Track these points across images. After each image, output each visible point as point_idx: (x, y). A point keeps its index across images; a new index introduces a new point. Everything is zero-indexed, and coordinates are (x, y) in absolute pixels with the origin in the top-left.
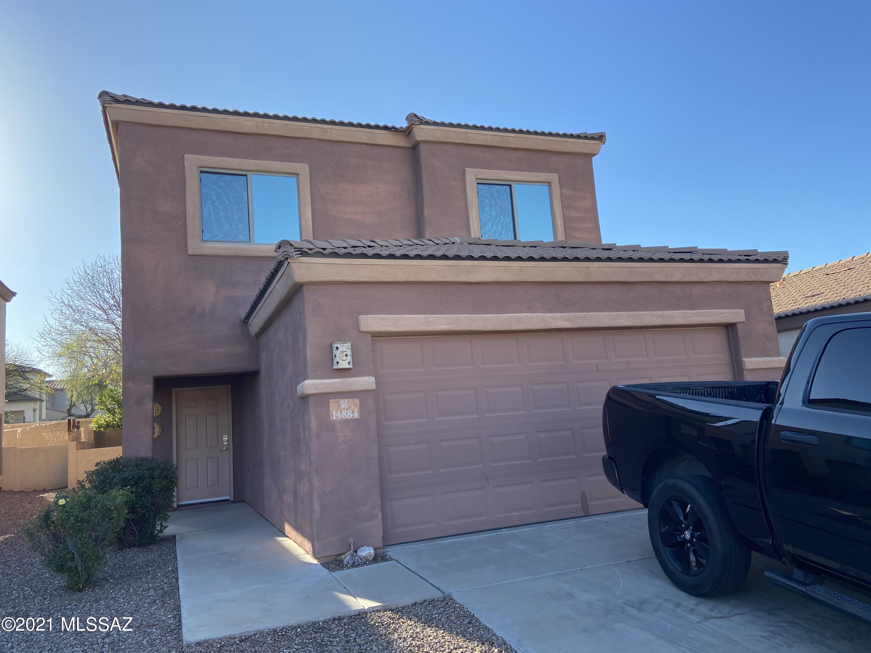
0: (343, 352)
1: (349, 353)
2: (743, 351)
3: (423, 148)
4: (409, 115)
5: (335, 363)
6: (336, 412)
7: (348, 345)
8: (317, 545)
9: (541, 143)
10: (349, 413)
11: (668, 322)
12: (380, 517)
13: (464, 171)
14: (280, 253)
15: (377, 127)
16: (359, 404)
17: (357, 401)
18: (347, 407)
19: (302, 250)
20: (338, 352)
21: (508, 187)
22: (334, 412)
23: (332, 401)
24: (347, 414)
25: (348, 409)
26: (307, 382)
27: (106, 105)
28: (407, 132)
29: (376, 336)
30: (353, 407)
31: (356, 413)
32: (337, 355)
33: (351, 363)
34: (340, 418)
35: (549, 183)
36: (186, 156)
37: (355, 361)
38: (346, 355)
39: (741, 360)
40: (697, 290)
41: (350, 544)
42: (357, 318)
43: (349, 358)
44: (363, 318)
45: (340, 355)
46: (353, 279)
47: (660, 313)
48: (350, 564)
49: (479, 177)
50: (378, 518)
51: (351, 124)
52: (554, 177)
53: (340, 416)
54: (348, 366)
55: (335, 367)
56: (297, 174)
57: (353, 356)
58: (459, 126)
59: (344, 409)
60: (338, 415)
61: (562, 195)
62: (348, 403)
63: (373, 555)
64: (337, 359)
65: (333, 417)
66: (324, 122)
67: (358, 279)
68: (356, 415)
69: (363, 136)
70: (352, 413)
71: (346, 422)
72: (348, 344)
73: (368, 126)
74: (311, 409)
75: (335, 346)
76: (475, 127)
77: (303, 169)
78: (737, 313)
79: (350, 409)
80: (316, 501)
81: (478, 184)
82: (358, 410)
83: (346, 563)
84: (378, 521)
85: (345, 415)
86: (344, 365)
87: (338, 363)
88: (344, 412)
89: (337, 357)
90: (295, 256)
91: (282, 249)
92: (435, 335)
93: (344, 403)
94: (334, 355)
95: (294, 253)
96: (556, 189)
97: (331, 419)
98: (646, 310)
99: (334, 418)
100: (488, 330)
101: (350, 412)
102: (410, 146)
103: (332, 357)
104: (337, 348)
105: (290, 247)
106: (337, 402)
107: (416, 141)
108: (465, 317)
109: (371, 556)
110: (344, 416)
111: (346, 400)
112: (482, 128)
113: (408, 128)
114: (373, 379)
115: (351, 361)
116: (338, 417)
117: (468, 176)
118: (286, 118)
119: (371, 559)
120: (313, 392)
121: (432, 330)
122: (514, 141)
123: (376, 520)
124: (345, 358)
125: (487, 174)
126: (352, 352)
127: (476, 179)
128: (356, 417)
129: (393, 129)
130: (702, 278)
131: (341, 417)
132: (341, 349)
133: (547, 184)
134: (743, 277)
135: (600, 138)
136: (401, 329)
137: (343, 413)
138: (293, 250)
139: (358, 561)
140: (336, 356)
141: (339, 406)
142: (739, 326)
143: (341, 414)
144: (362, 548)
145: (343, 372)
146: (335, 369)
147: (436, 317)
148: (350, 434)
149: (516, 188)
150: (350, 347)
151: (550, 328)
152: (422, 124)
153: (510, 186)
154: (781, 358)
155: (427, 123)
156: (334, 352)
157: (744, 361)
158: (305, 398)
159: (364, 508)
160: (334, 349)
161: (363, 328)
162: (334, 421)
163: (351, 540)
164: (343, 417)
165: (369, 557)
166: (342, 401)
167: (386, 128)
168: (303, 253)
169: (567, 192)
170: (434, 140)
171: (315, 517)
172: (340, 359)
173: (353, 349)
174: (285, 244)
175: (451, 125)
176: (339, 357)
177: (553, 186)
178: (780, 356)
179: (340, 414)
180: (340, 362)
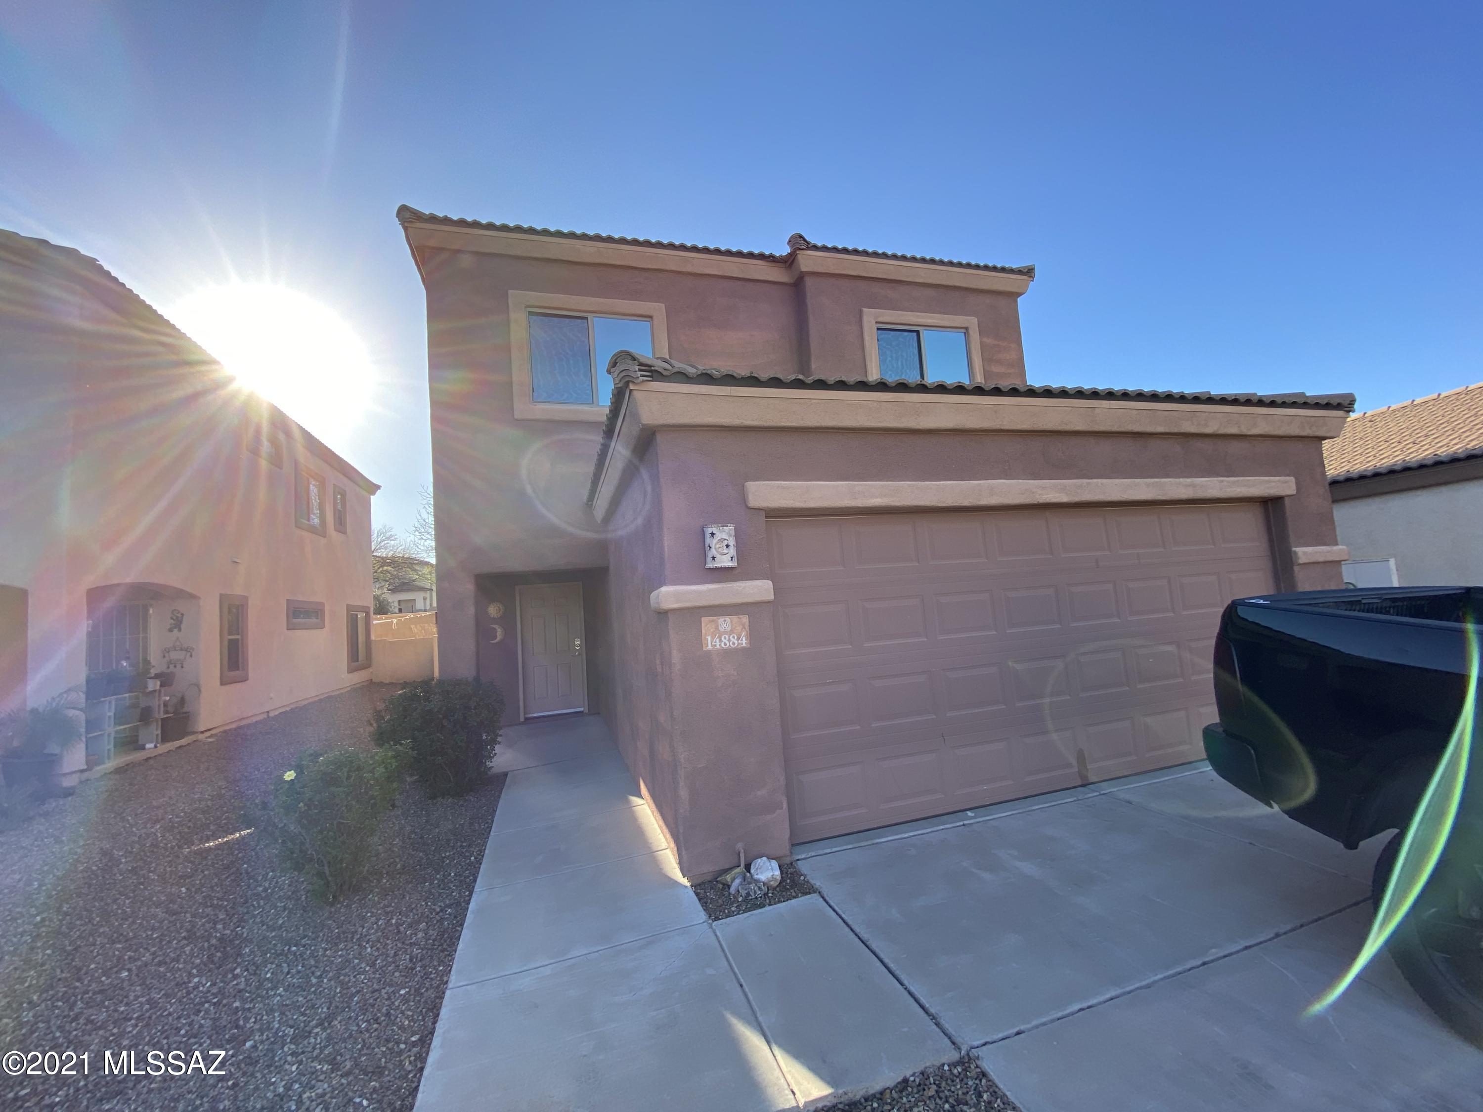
0: (722, 540)
1: (732, 542)
2: (1292, 539)
3: (809, 282)
4: (792, 237)
5: (709, 559)
6: (712, 638)
7: (730, 530)
8: (685, 857)
9: (956, 278)
10: (732, 639)
11: (1200, 494)
12: (785, 805)
13: (861, 312)
14: (616, 373)
15: (751, 255)
16: (747, 624)
17: (745, 619)
18: (729, 629)
19: (653, 368)
20: (715, 541)
21: (915, 334)
22: (709, 638)
23: (704, 620)
24: (729, 640)
25: (732, 632)
26: (664, 589)
27: (406, 224)
28: (788, 262)
29: (774, 515)
30: (739, 628)
31: (744, 639)
32: (713, 547)
33: (735, 559)
34: (718, 646)
35: (967, 329)
36: (510, 292)
37: (741, 555)
38: (727, 546)
39: (1291, 550)
40: (1235, 447)
41: (739, 852)
42: (743, 486)
43: (732, 551)
44: (752, 487)
45: (717, 546)
46: (737, 422)
47: (1189, 480)
48: (741, 896)
49: (880, 319)
50: (782, 808)
51: (717, 251)
52: (972, 322)
53: (718, 644)
54: (730, 564)
55: (710, 565)
56: (651, 317)
57: (738, 547)
58: (856, 252)
59: (725, 633)
60: (716, 642)
61: (982, 343)
62: (731, 622)
63: (779, 878)
64: (713, 552)
65: (708, 646)
66: (683, 247)
67: (744, 422)
68: (744, 642)
69: (733, 267)
70: (738, 639)
71: (727, 653)
72: (731, 528)
73: (740, 254)
74: (671, 632)
75: (710, 530)
76: (875, 254)
77: (658, 309)
78: (1286, 482)
79: (733, 633)
80: (682, 784)
81: (878, 329)
82: (747, 635)
83: (733, 893)
84: (783, 813)
85: (727, 642)
86: (725, 561)
87: (714, 558)
88: (725, 638)
89: (713, 550)
90: (641, 378)
91: (620, 367)
92: (862, 514)
93: (725, 623)
94: (707, 545)
95: (639, 373)
96: (975, 335)
97: (704, 649)
98: (1167, 476)
99: (710, 647)
100: (944, 505)
101: (734, 637)
102: (792, 281)
103: (704, 549)
104: (713, 534)
105: (631, 362)
106: (713, 621)
107: (802, 272)
108: (909, 486)
109: (776, 880)
110: (725, 644)
111: (727, 619)
112: (885, 256)
113: (790, 254)
114: (768, 584)
115: (735, 555)
116: (715, 645)
117: (865, 319)
118: (636, 242)
119: (775, 885)
120: (675, 606)
121: (860, 505)
122: (923, 274)
123: (778, 811)
124: (725, 551)
125: (889, 316)
126: (737, 542)
127: (876, 322)
128: (744, 645)
129: (771, 259)
130: (1244, 430)
131: (720, 645)
132: (719, 535)
133: (963, 330)
134: (1295, 430)
135: (1029, 272)
136: (812, 504)
137: (723, 639)
138: (637, 368)
139: (755, 893)
140: (710, 547)
141: (717, 628)
142: (1287, 502)
143: (721, 641)
144: (759, 860)
145: (723, 574)
146: (710, 569)
147: (866, 485)
148: (735, 673)
149: (924, 334)
150: (733, 533)
151: (1036, 502)
152: (808, 248)
153: (918, 332)
154: (1340, 547)
155: (815, 248)
156: (708, 540)
157: (1295, 552)
158: (663, 614)
159: (759, 793)
160: (708, 535)
161: (753, 502)
162: (710, 651)
163: (740, 846)
164: (723, 645)
165: (772, 883)
166: (721, 620)
167: (762, 256)
168: (654, 374)
169: (988, 341)
170: (823, 271)
171: (682, 811)
172: (717, 552)
173: (737, 537)
174: (623, 357)
175: (845, 251)
176: (715, 548)
177: (971, 332)
178: (1337, 544)
179: (718, 640)
180: (718, 556)
